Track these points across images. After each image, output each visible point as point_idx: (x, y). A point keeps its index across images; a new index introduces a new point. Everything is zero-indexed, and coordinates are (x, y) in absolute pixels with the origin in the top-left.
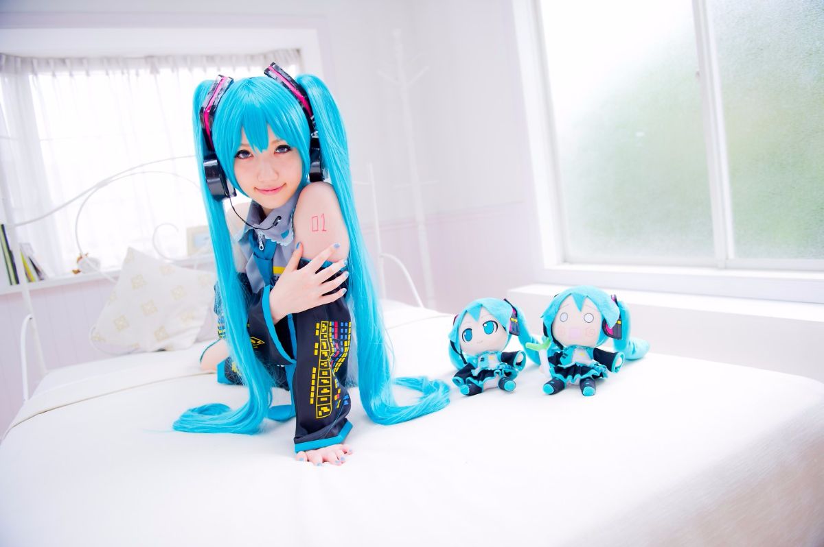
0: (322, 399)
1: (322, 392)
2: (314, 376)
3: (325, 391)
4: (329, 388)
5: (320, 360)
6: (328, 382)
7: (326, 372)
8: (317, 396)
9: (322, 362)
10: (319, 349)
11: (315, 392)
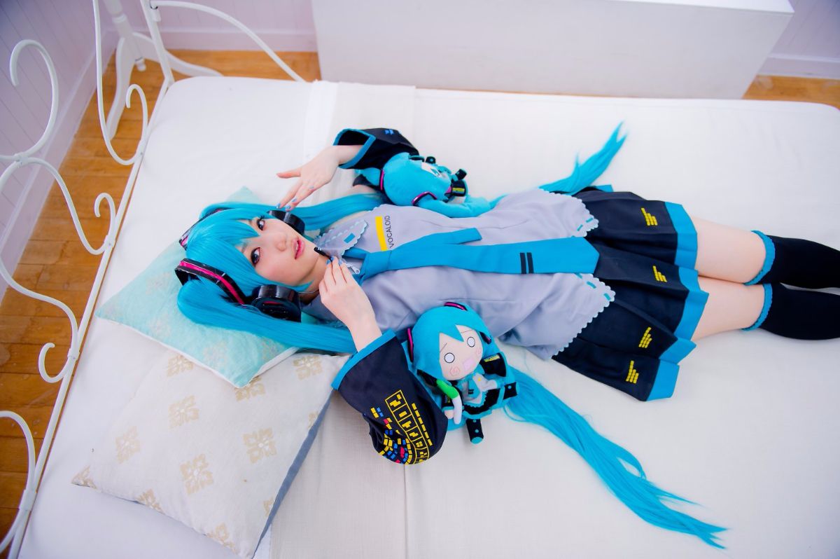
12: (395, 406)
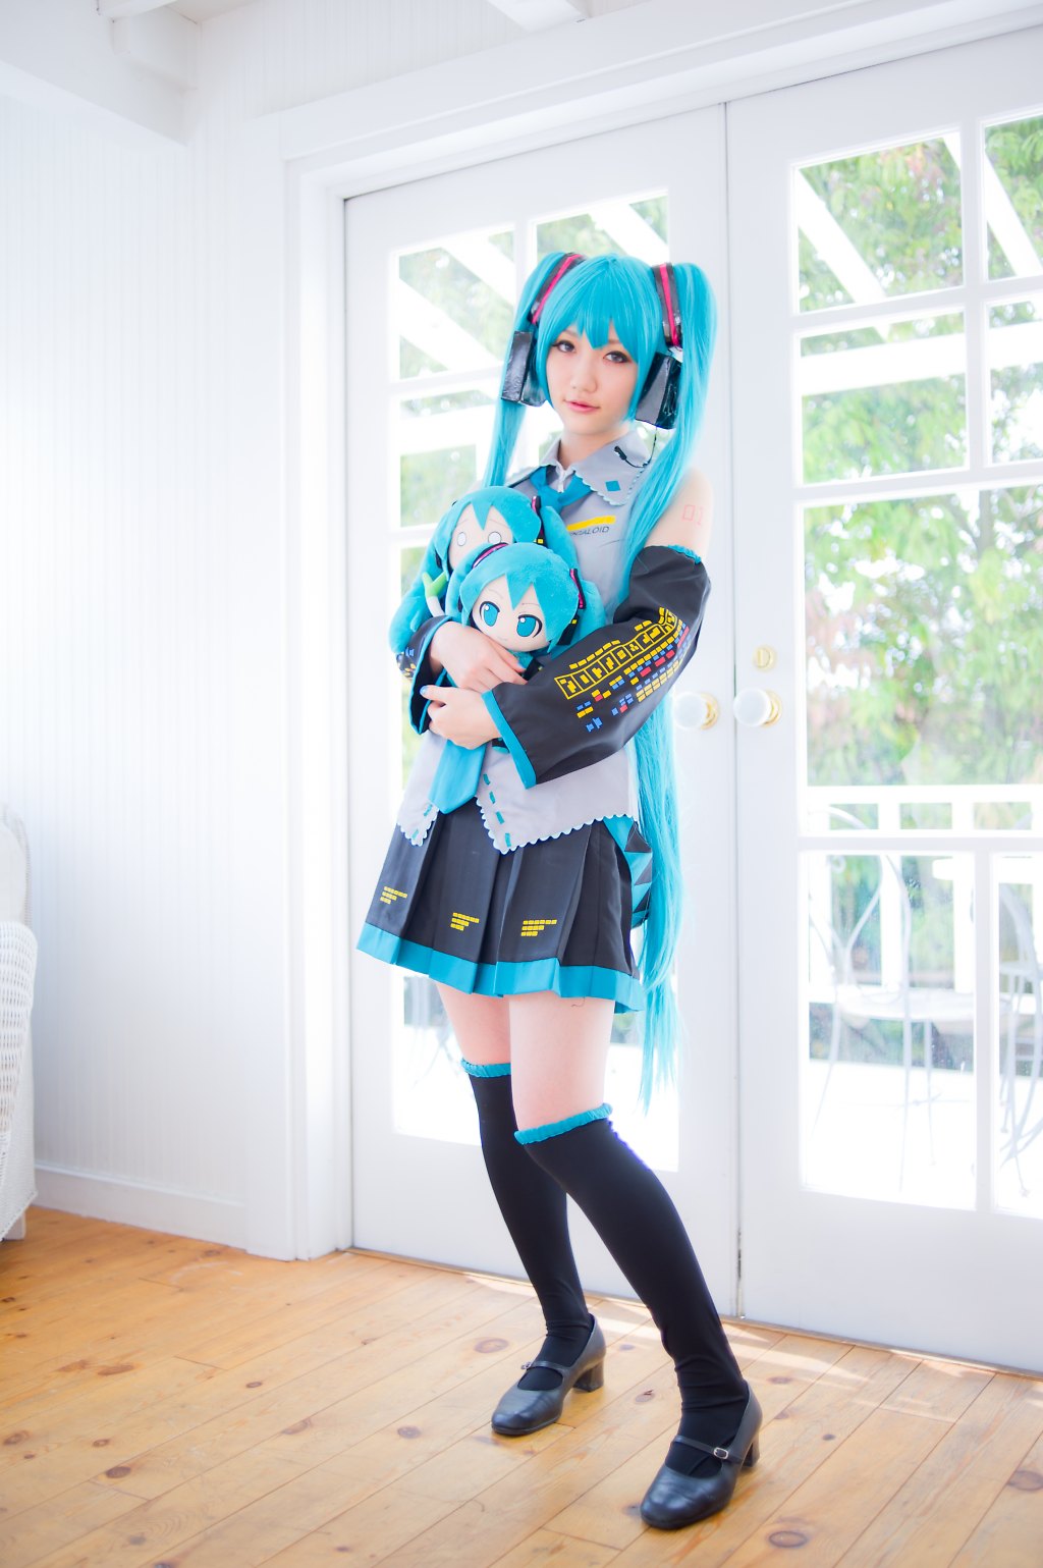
0: (583, 677)
1: (594, 670)
2: (606, 647)
3: (597, 672)
4: (603, 674)
5: (634, 640)
6: (611, 668)
7: (625, 655)
8: (584, 670)
9: (634, 643)
10: (645, 628)
11: (588, 663)
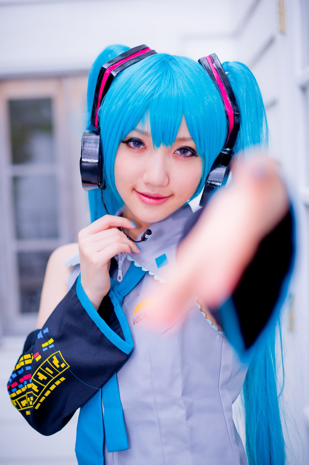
12: (53, 362)
